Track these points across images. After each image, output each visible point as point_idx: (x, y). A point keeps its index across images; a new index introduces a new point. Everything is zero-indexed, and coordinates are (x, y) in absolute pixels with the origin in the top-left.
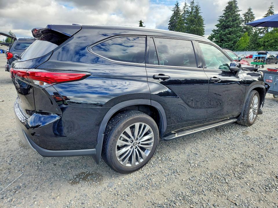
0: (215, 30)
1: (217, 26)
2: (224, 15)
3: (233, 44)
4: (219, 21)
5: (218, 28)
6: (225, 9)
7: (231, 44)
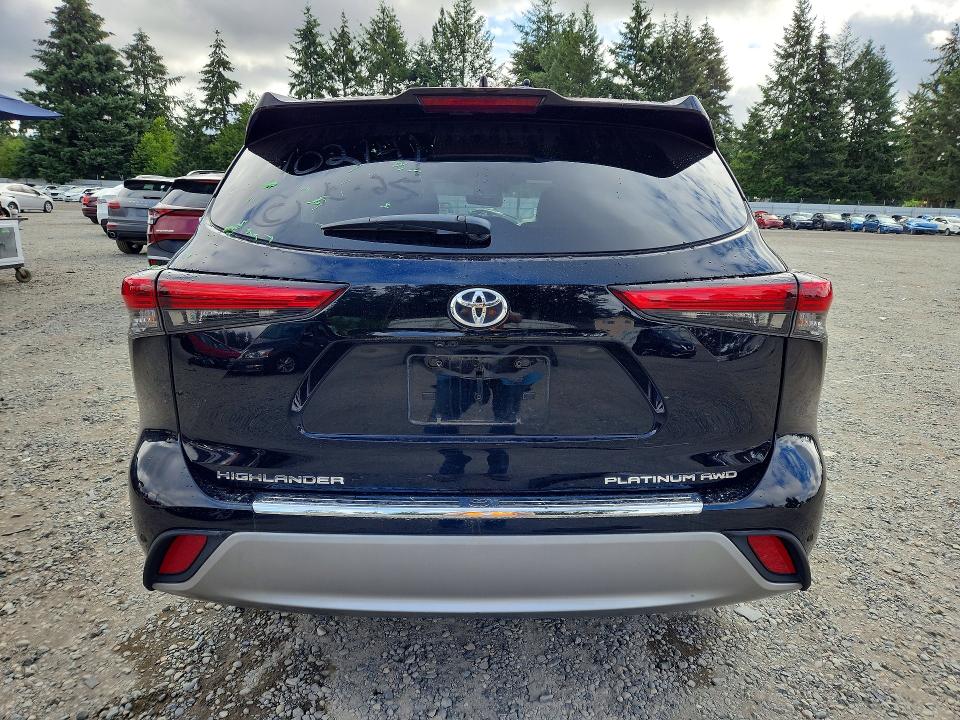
0: (32, 94)
1: (38, 77)
2: (56, 41)
3: (122, 153)
4: (43, 59)
5: (43, 88)
6: (54, 17)
7: (114, 154)
